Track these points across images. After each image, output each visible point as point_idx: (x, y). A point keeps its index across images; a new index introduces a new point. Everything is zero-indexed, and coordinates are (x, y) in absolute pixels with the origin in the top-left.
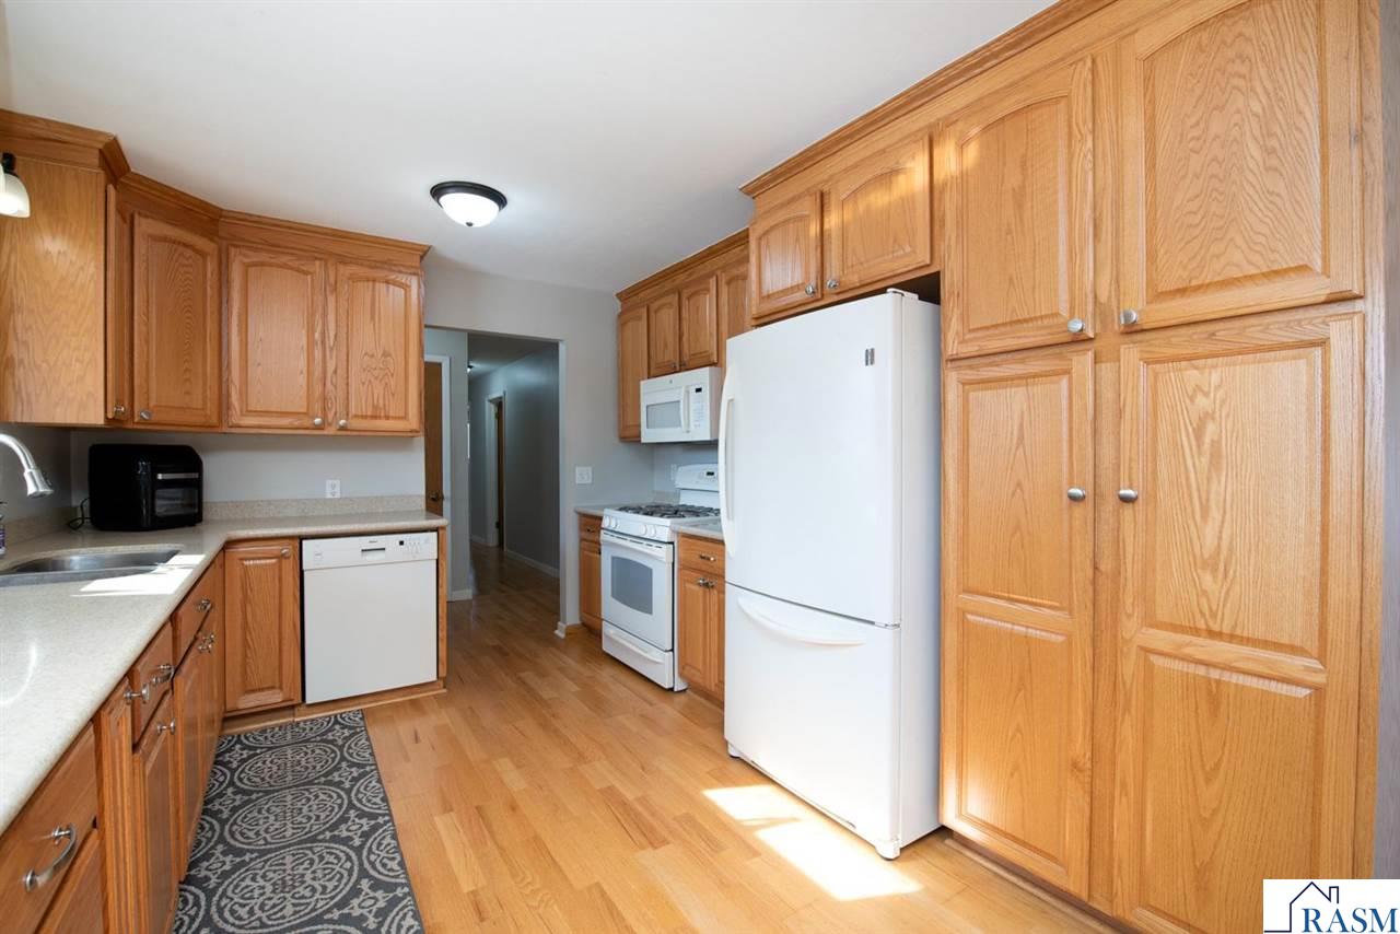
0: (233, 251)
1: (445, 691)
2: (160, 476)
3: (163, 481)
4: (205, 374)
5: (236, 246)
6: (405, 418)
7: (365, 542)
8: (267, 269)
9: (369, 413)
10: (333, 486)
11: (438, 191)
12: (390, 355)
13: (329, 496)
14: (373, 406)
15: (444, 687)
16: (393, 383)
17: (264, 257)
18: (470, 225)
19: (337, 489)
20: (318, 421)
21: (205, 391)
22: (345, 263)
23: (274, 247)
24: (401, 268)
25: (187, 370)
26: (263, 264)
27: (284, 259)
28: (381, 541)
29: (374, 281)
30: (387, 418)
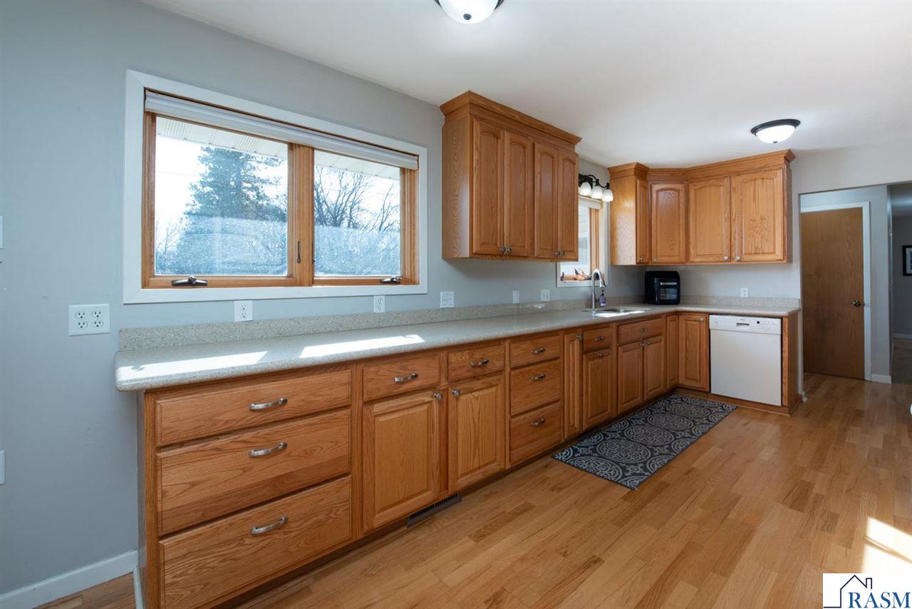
0: (691, 185)
1: (788, 415)
2: (661, 284)
3: (662, 286)
4: (679, 241)
5: (692, 182)
6: (774, 253)
7: (739, 319)
8: (703, 189)
9: (753, 252)
10: (745, 291)
11: (754, 131)
12: (765, 219)
13: (742, 296)
14: (755, 247)
15: (789, 413)
16: (766, 233)
17: (703, 184)
18: (775, 142)
19: (747, 293)
20: (726, 258)
21: (679, 249)
22: (739, 175)
23: (708, 178)
24: (772, 168)
25: (671, 241)
26: (702, 187)
27: (711, 182)
28: (747, 320)
29: (755, 180)
30: (763, 253)
